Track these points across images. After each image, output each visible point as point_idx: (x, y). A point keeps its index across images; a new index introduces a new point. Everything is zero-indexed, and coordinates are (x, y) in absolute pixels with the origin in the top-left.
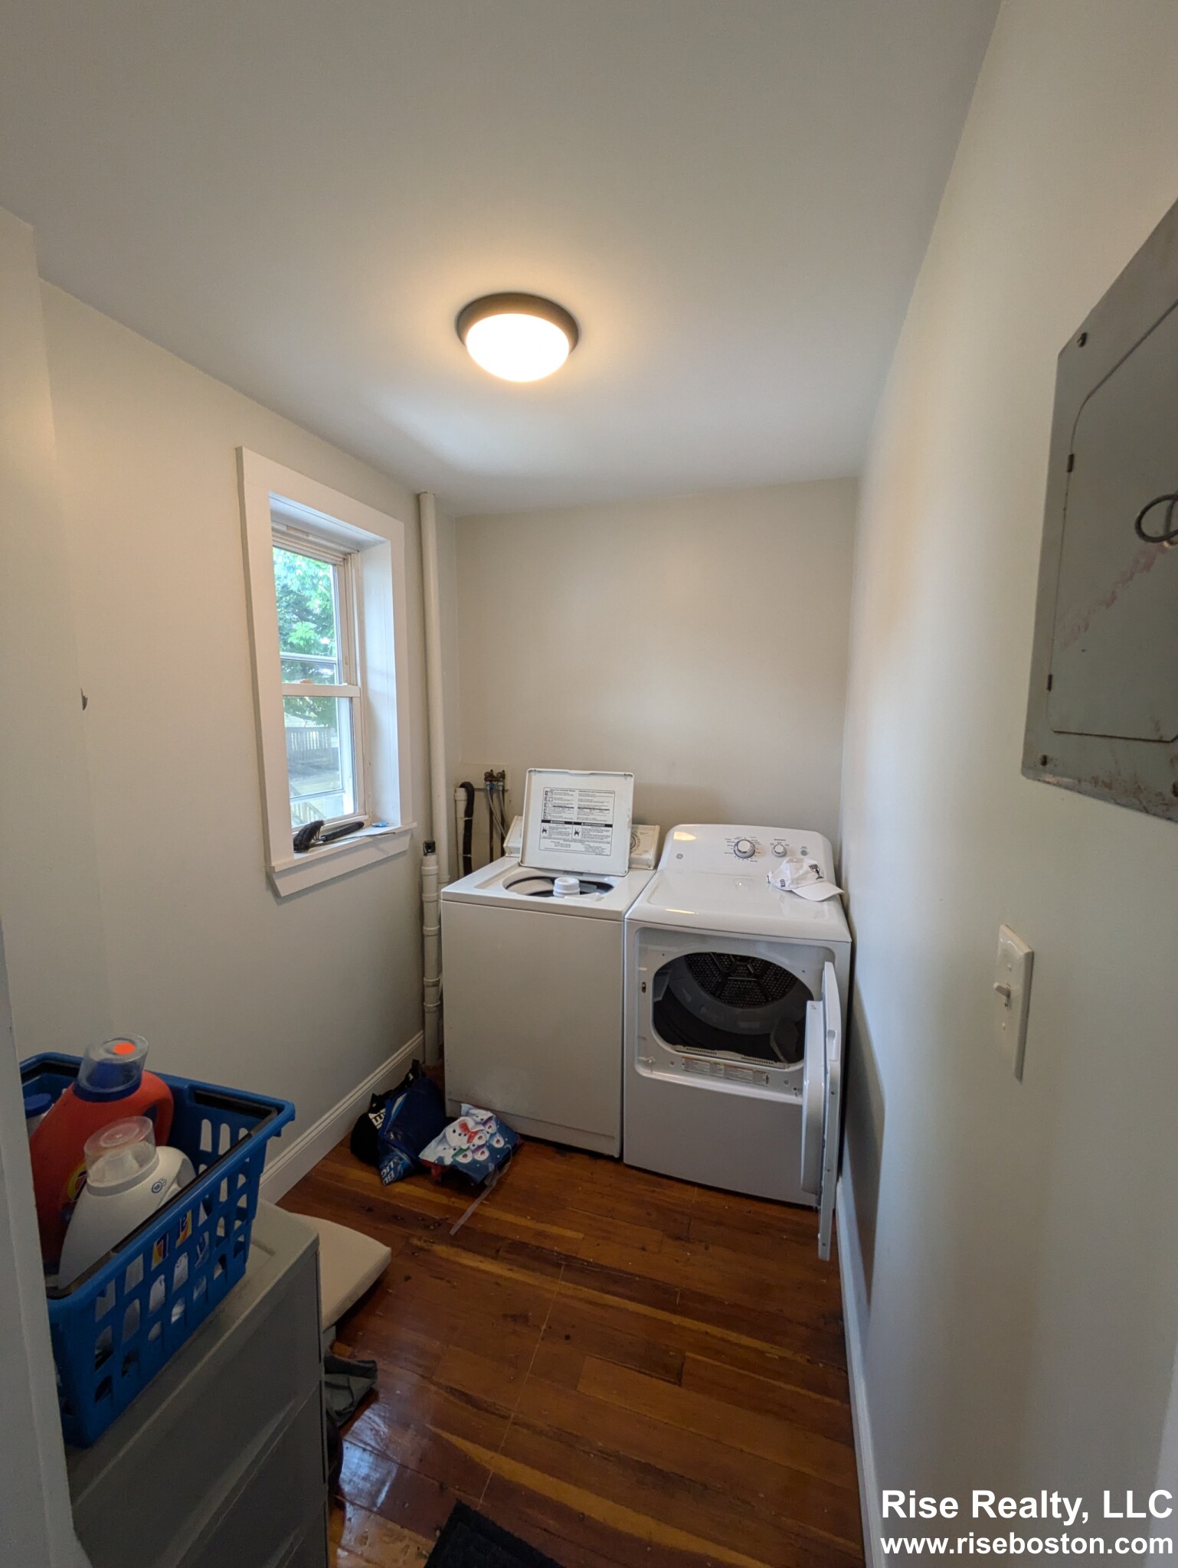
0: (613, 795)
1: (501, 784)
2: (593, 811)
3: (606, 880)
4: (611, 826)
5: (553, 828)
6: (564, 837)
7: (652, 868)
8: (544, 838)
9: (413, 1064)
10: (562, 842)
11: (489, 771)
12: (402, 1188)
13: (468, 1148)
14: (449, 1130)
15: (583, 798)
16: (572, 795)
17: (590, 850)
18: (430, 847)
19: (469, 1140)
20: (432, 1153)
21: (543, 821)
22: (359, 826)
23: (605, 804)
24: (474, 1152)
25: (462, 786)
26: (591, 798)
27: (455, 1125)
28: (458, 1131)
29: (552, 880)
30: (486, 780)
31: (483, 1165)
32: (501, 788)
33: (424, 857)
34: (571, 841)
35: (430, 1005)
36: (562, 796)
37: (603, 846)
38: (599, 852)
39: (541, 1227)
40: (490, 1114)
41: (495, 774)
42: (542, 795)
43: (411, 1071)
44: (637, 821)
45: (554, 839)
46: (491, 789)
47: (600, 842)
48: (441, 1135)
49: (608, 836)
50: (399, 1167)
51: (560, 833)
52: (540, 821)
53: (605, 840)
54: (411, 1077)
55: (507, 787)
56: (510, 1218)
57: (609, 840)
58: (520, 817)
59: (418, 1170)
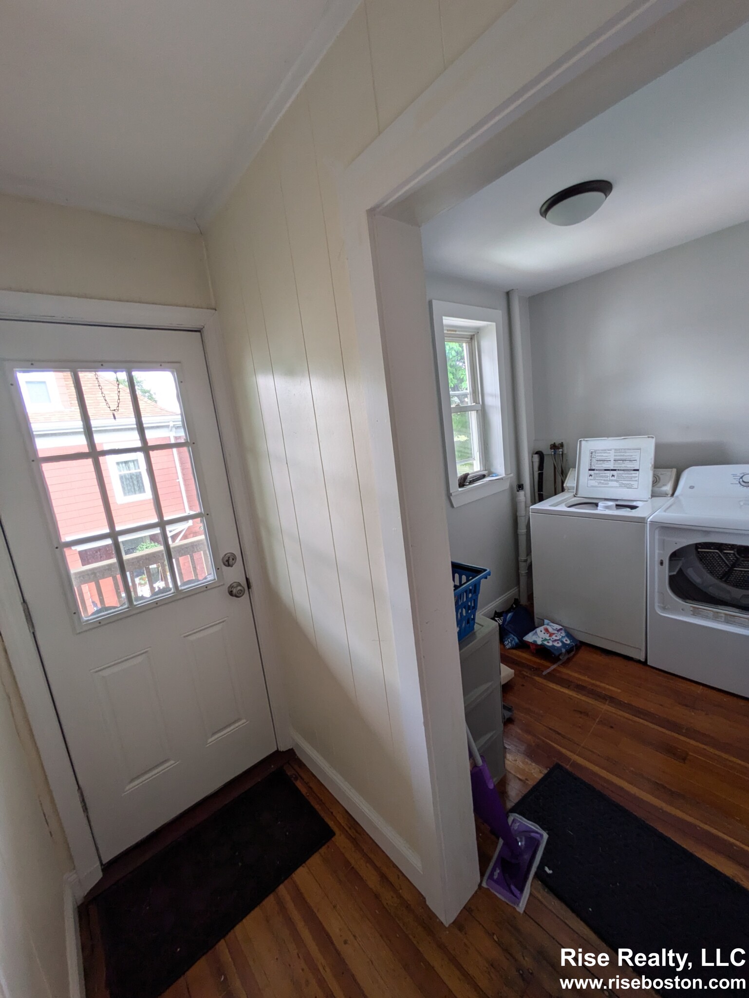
0: (639, 451)
1: (561, 450)
2: (624, 462)
3: (634, 504)
4: (638, 470)
5: (597, 474)
6: (604, 479)
7: (669, 496)
8: (591, 480)
9: (515, 601)
10: (602, 481)
11: (553, 443)
12: (514, 651)
13: (550, 639)
14: (538, 630)
15: (617, 454)
16: (610, 453)
17: (623, 486)
18: (520, 487)
19: (550, 636)
20: (530, 638)
21: (590, 470)
22: (484, 476)
23: (633, 457)
24: (553, 641)
25: (537, 453)
26: (623, 454)
27: (542, 628)
28: (543, 631)
29: (597, 505)
30: (551, 448)
31: (559, 649)
32: (561, 453)
33: (517, 493)
34: (609, 481)
35: (523, 571)
36: (602, 454)
37: (632, 483)
38: (630, 487)
39: (594, 682)
40: (561, 627)
41: (557, 444)
42: (588, 454)
43: (514, 603)
44: (657, 466)
45: (597, 480)
46: (555, 453)
47: (630, 481)
48: (534, 631)
49: (636, 477)
50: (513, 642)
51: (602, 477)
52: (588, 470)
53: (633, 479)
54: (514, 606)
55: (565, 452)
56: (576, 675)
57: (637, 479)
58: (574, 469)
59: (523, 646)
